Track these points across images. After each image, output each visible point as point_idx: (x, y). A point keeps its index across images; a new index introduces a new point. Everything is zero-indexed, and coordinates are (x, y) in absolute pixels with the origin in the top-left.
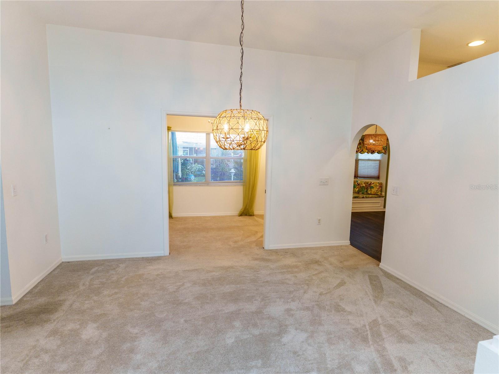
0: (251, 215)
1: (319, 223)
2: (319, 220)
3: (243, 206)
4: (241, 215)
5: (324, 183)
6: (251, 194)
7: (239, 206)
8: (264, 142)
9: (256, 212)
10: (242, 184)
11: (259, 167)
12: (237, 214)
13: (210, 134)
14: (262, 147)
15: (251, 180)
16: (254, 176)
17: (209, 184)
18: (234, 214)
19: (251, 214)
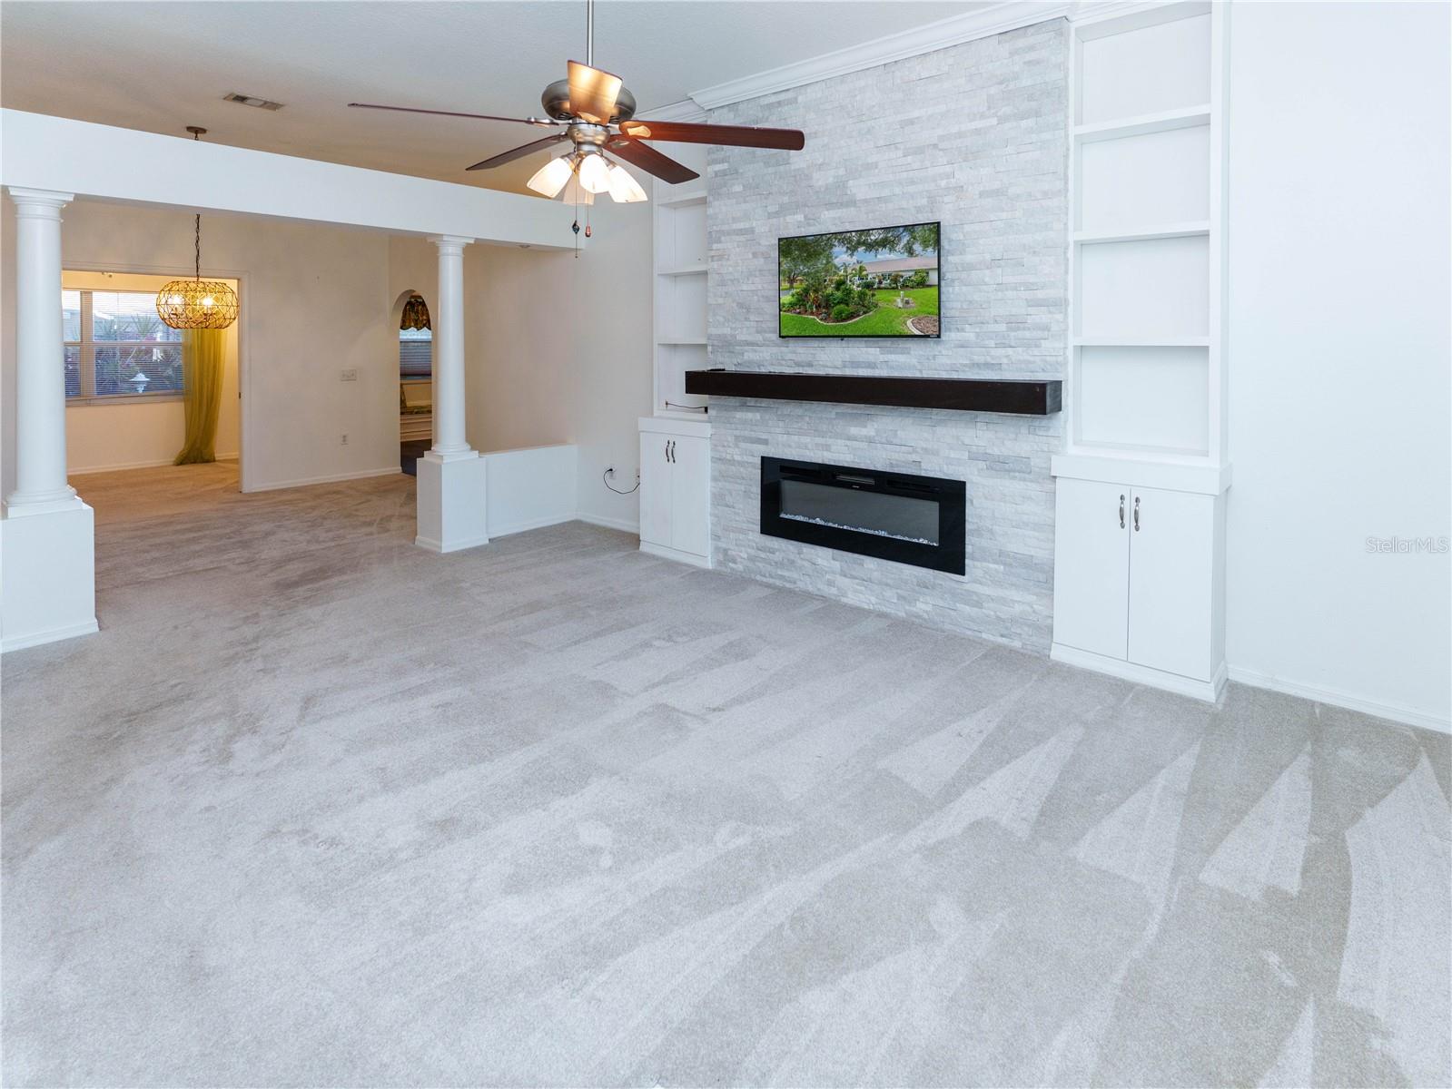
0: (208, 461)
1: (344, 441)
2: (344, 437)
3: (186, 443)
4: (183, 461)
5: (349, 377)
6: (207, 416)
7: (178, 444)
8: (234, 319)
9: (218, 456)
10: (182, 397)
11: (222, 358)
12: (172, 463)
13: (91, 293)
14: (231, 326)
15: (205, 390)
16: (211, 377)
17: (92, 402)
18: (166, 464)
19: (206, 458)
